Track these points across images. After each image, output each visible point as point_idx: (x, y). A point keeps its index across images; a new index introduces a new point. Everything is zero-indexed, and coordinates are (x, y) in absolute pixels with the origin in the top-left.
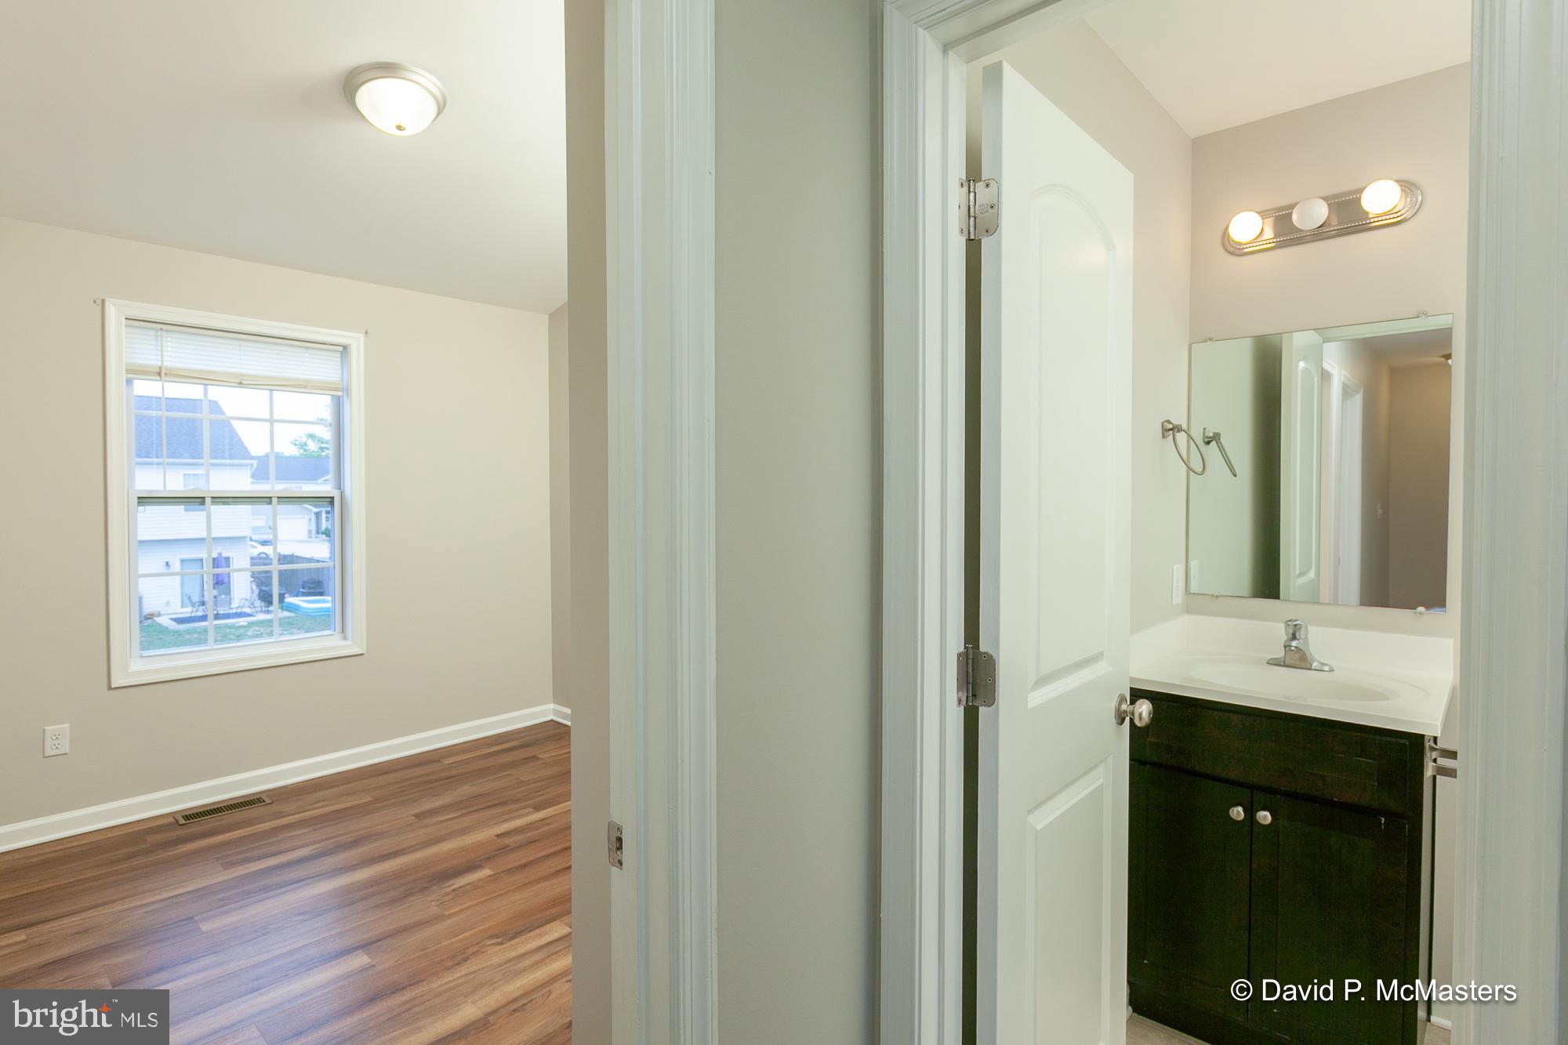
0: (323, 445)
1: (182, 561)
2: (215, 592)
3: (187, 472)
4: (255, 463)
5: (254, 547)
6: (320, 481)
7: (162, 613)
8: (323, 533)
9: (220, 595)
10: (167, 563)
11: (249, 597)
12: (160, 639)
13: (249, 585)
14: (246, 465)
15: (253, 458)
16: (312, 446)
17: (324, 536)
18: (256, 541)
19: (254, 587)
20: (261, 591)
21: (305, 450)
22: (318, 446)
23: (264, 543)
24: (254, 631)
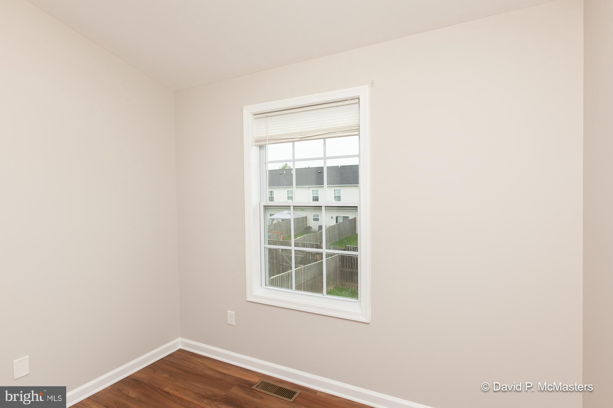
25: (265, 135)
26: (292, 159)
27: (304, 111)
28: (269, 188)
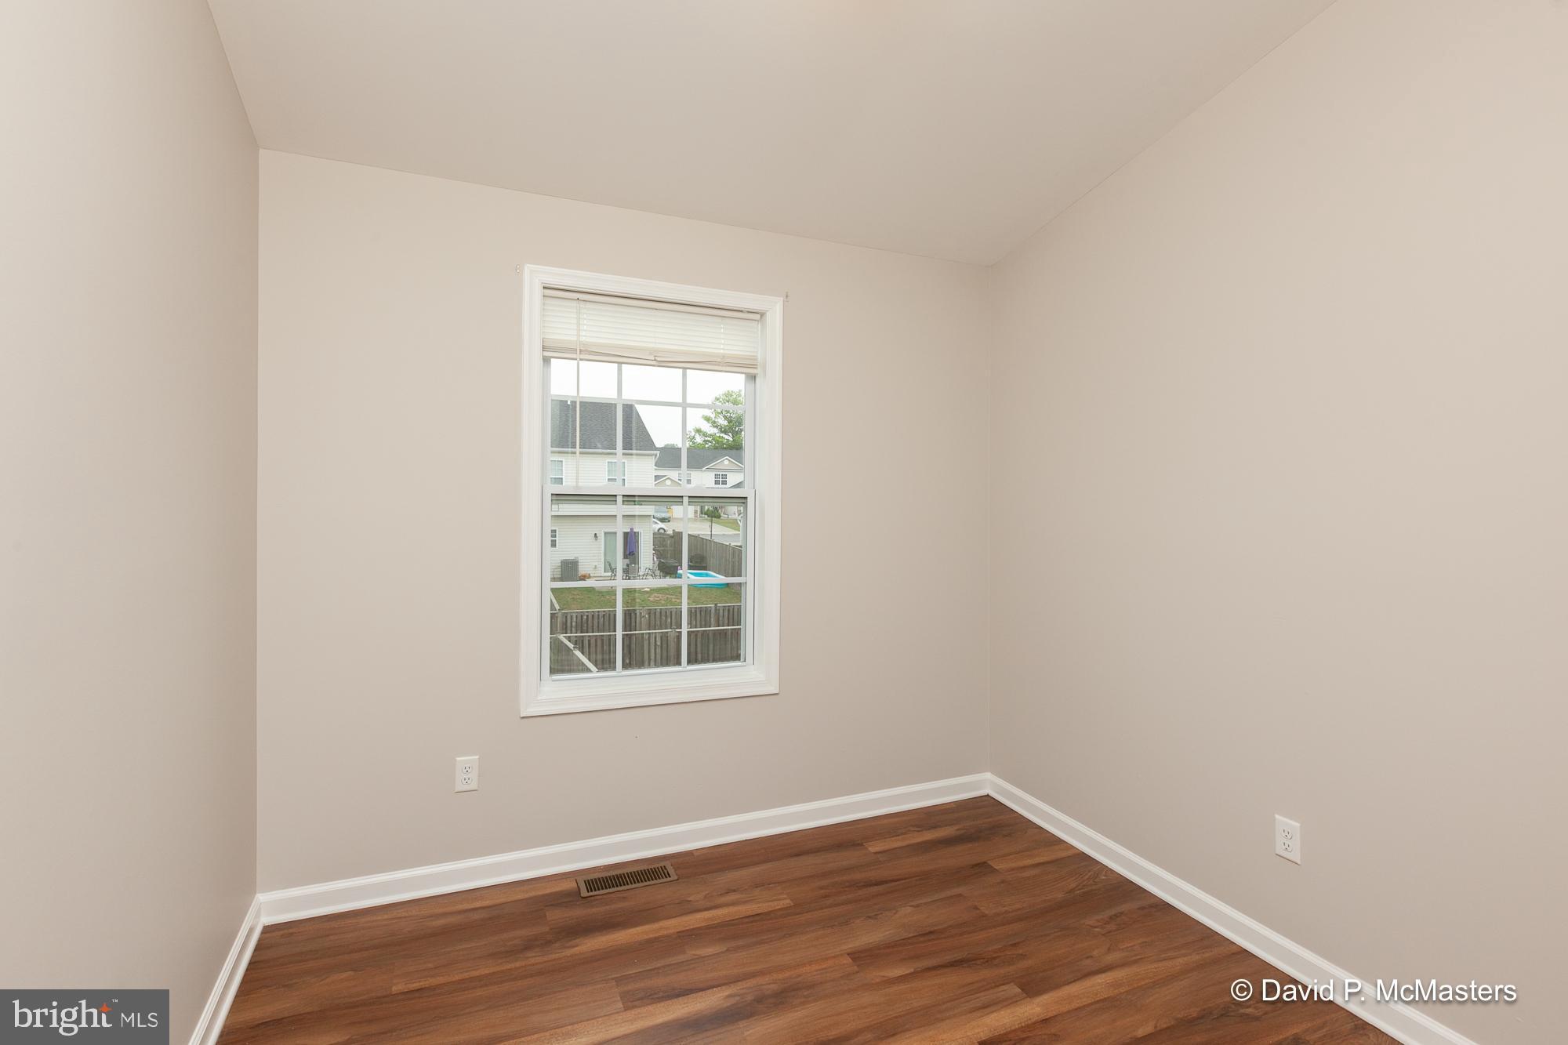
0: (706, 439)
1: (605, 533)
2: (627, 561)
3: (610, 461)
4: (658, 452)
5: (656, 523)
6: (704, 469)
7: (591, 575)
8: (705, 514)
9: (631, 564)
10: (596, 534)
11: (651, 567)
12: (589, 597)
13: (652, 556)
14: (652, 455)
15: (657, 449)
16: (699, 439)
17: (706, 516)
18: (657, 518)
19: (655, 559)
20: (660, 563)
21: (694, 443)
22: (703, 439)
23: (663, 520)
24: (655, 597)
25: (574, 338)
26: (616, 397)
27: (653, 309)
28: (580, 453)
